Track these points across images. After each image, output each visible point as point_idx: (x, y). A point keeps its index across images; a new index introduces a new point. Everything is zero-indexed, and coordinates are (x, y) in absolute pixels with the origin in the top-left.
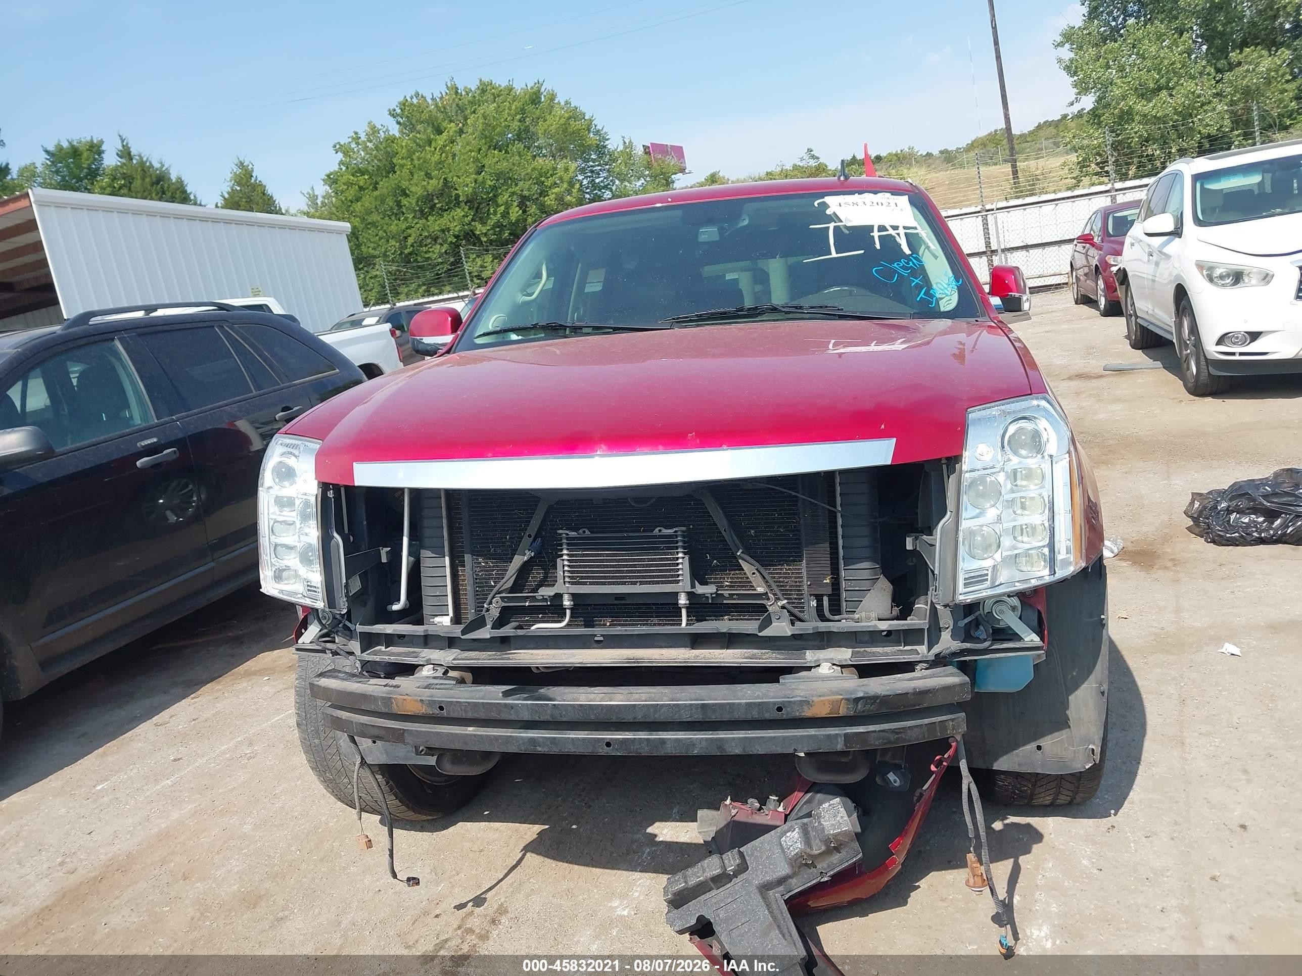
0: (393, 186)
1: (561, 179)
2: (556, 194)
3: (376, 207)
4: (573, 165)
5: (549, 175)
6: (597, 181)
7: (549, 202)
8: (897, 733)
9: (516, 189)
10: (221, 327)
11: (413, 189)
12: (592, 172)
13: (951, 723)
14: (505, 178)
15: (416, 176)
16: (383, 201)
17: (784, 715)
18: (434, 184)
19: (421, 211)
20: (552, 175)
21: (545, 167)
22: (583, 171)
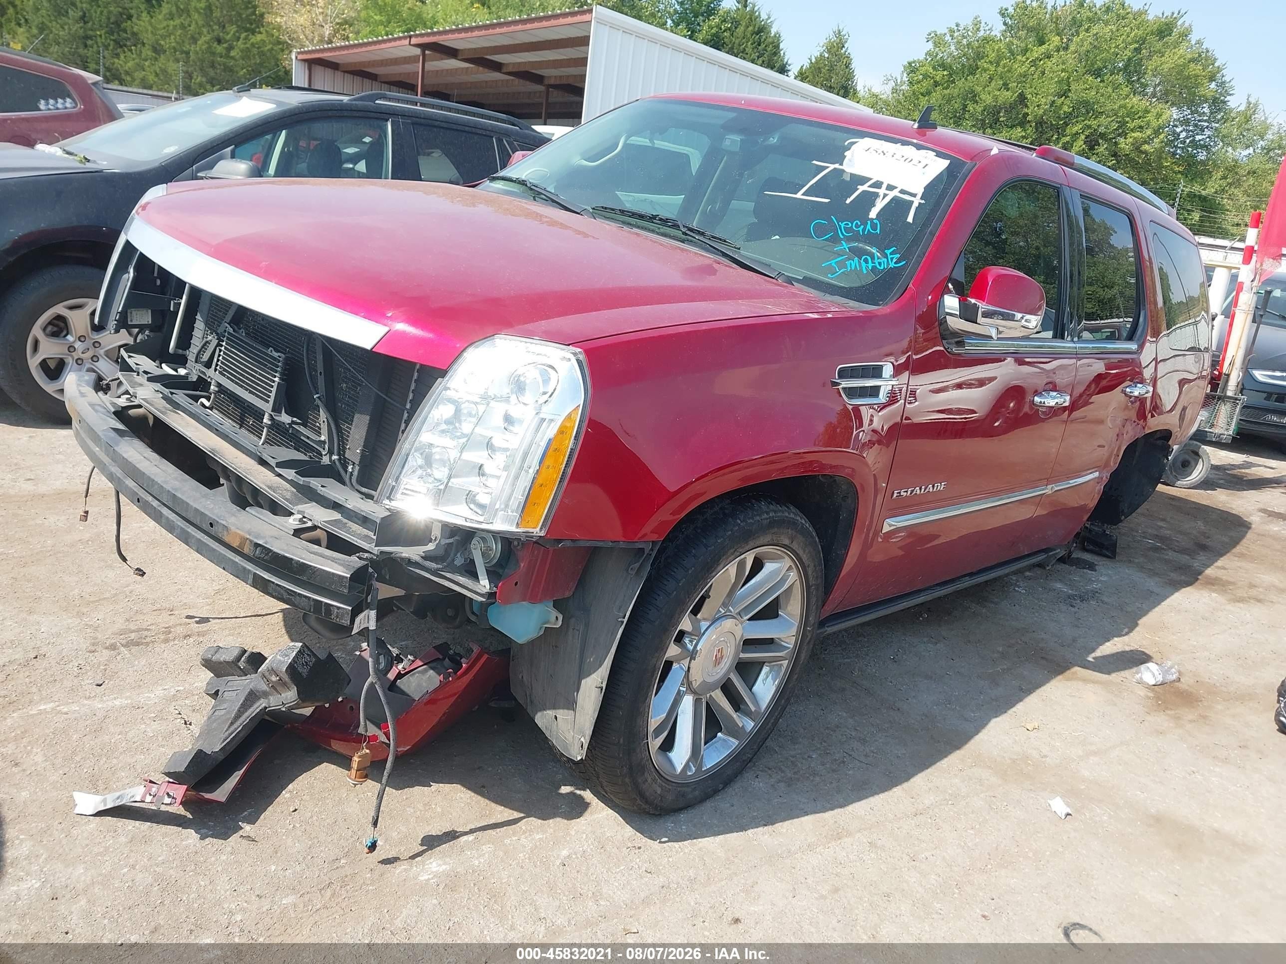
0: (967, 89)
1: (1148, 123)
2: (1135, 138)
3: (940, 106)
4: (1174, 113)
5: (1136, 117)
6: (1198, 138)
7: (1123, 146)
8: (289, 594)
9: (1094, 123)
10: (500, 141)
11: (983, 96)
12: (1196, 125)
13: (336, 611)
14: (1086, 108)
15: (993, 83)
16: (949, 101)
17: (212, 531)
18: (1007, 96)
19: (983, 121)
20: (1140, 118)
21: (1136, 107)
22: (1186, 122)
